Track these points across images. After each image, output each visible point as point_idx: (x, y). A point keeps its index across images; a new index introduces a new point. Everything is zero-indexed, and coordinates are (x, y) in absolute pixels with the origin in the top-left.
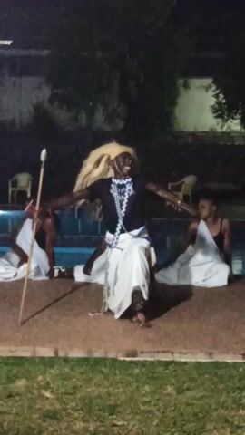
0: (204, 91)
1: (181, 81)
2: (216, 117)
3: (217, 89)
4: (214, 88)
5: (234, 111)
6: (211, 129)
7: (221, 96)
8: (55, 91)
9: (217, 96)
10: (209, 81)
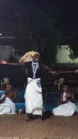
0: (66, 50)
1: (58, 47)
2: (70, 58)
3: (70, 49)
4: (69, 48)
5: (76, 56)
6: (69, 62)
7: (72, 51)
8: (16, 50)
9: (70, 51)
10: (68, 46)
